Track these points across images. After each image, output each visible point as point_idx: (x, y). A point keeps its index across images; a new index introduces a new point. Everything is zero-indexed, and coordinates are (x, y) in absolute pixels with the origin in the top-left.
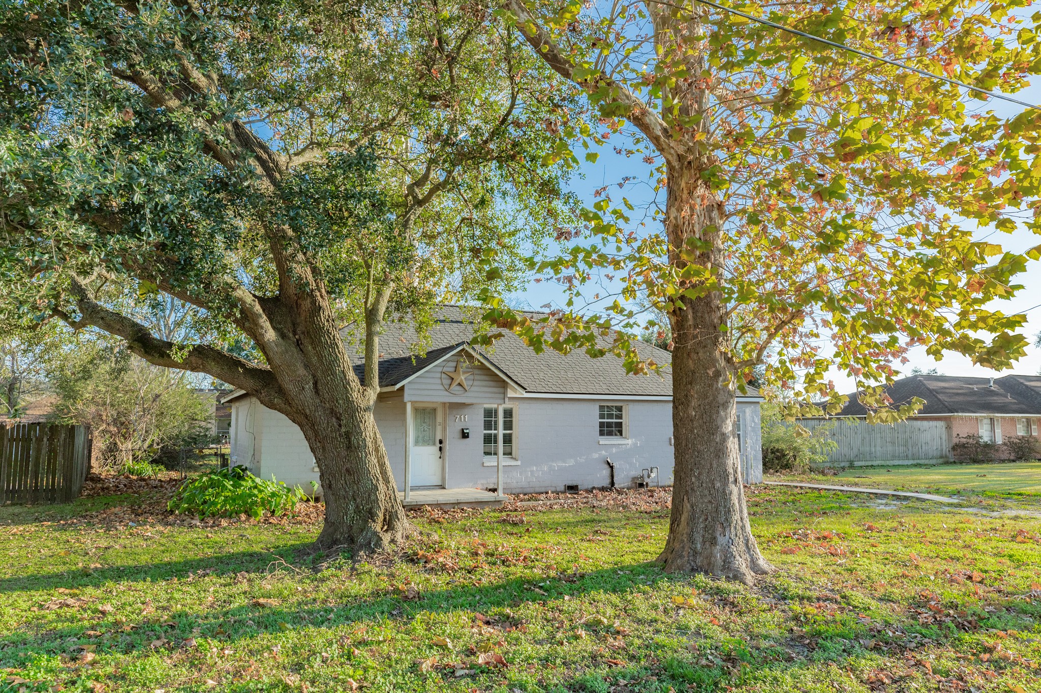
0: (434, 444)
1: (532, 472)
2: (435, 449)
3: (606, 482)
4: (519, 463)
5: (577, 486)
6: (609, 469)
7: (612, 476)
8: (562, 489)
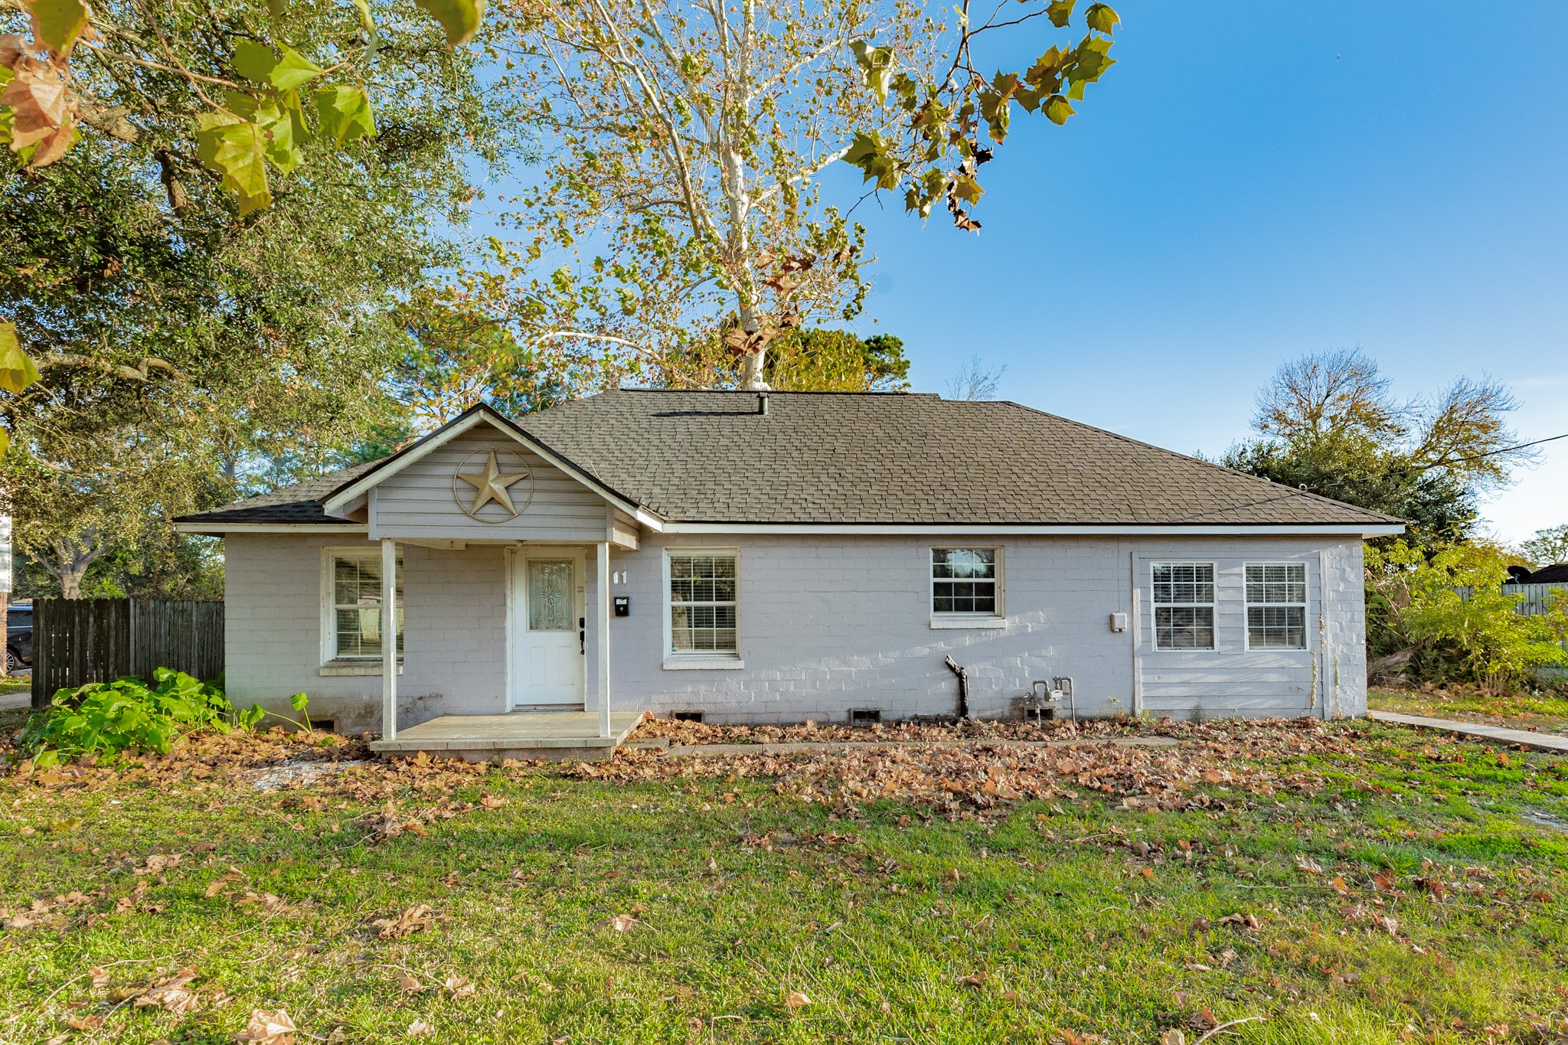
0: (570, 628)
1: (772, 682)
2: (570, 638)
3: (947, 706)
4: (741, 665)
5: (877, 712)
6: (956, 680)
7: (962, 694)
8: (843, 717)
